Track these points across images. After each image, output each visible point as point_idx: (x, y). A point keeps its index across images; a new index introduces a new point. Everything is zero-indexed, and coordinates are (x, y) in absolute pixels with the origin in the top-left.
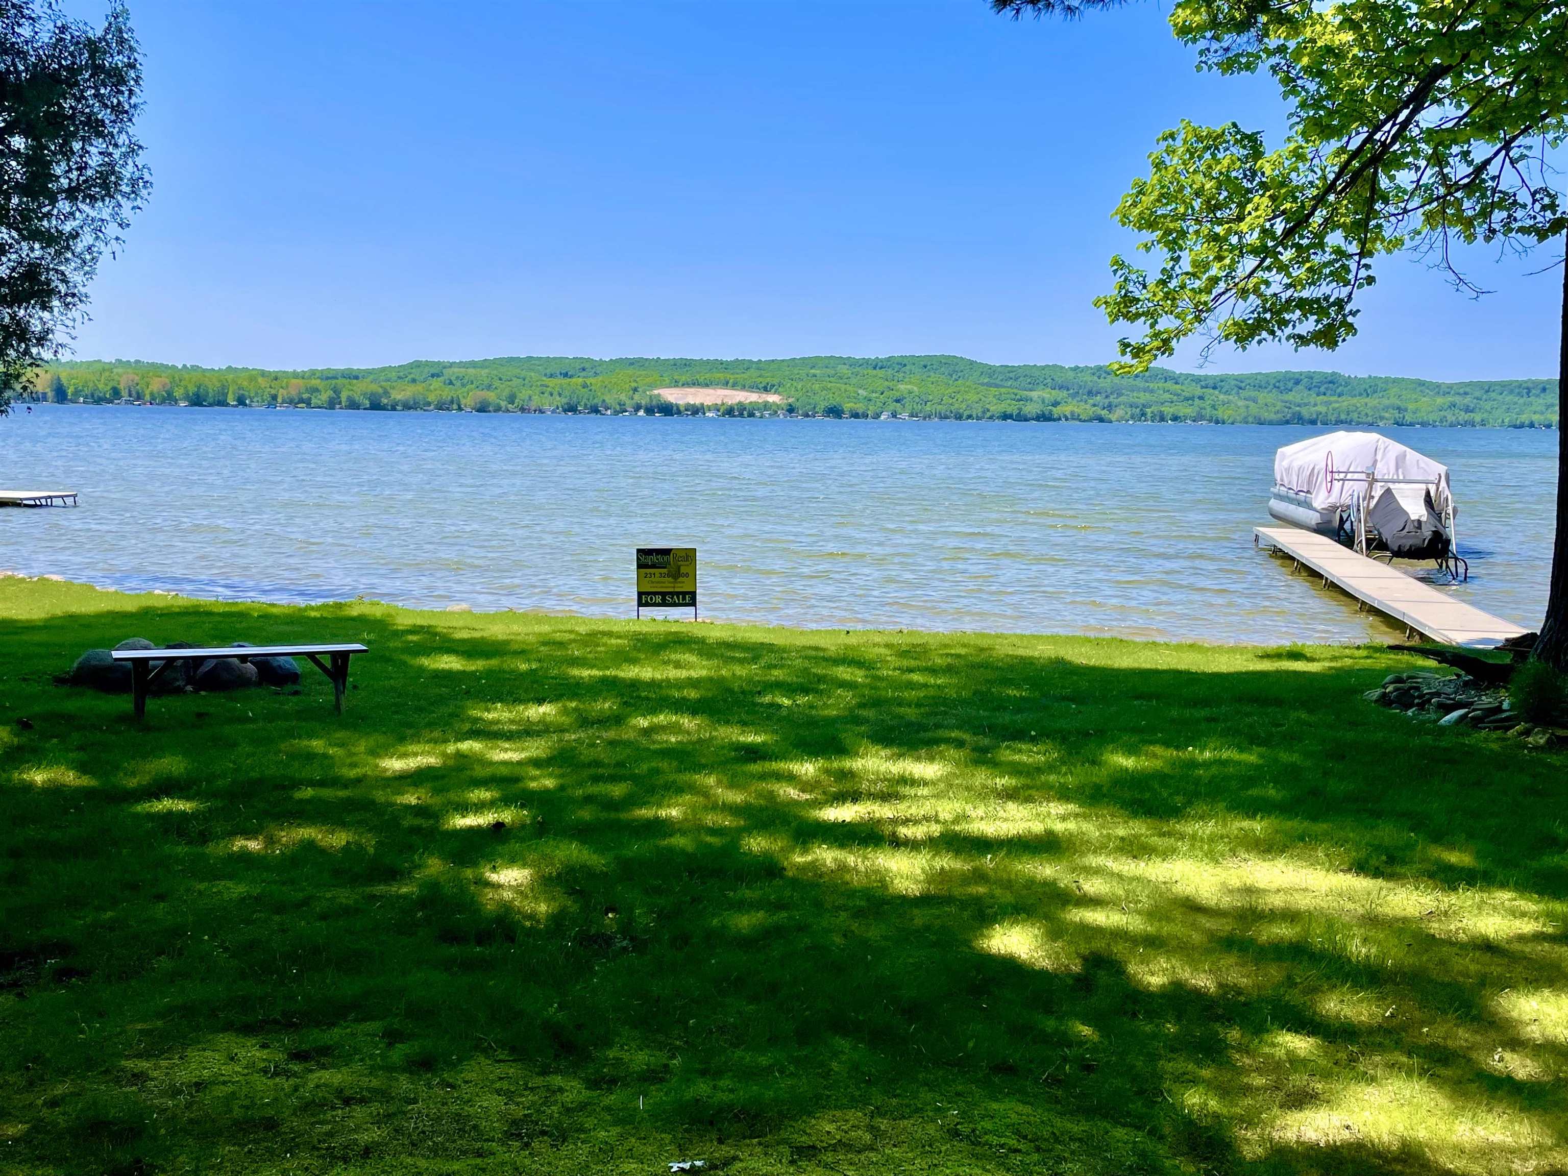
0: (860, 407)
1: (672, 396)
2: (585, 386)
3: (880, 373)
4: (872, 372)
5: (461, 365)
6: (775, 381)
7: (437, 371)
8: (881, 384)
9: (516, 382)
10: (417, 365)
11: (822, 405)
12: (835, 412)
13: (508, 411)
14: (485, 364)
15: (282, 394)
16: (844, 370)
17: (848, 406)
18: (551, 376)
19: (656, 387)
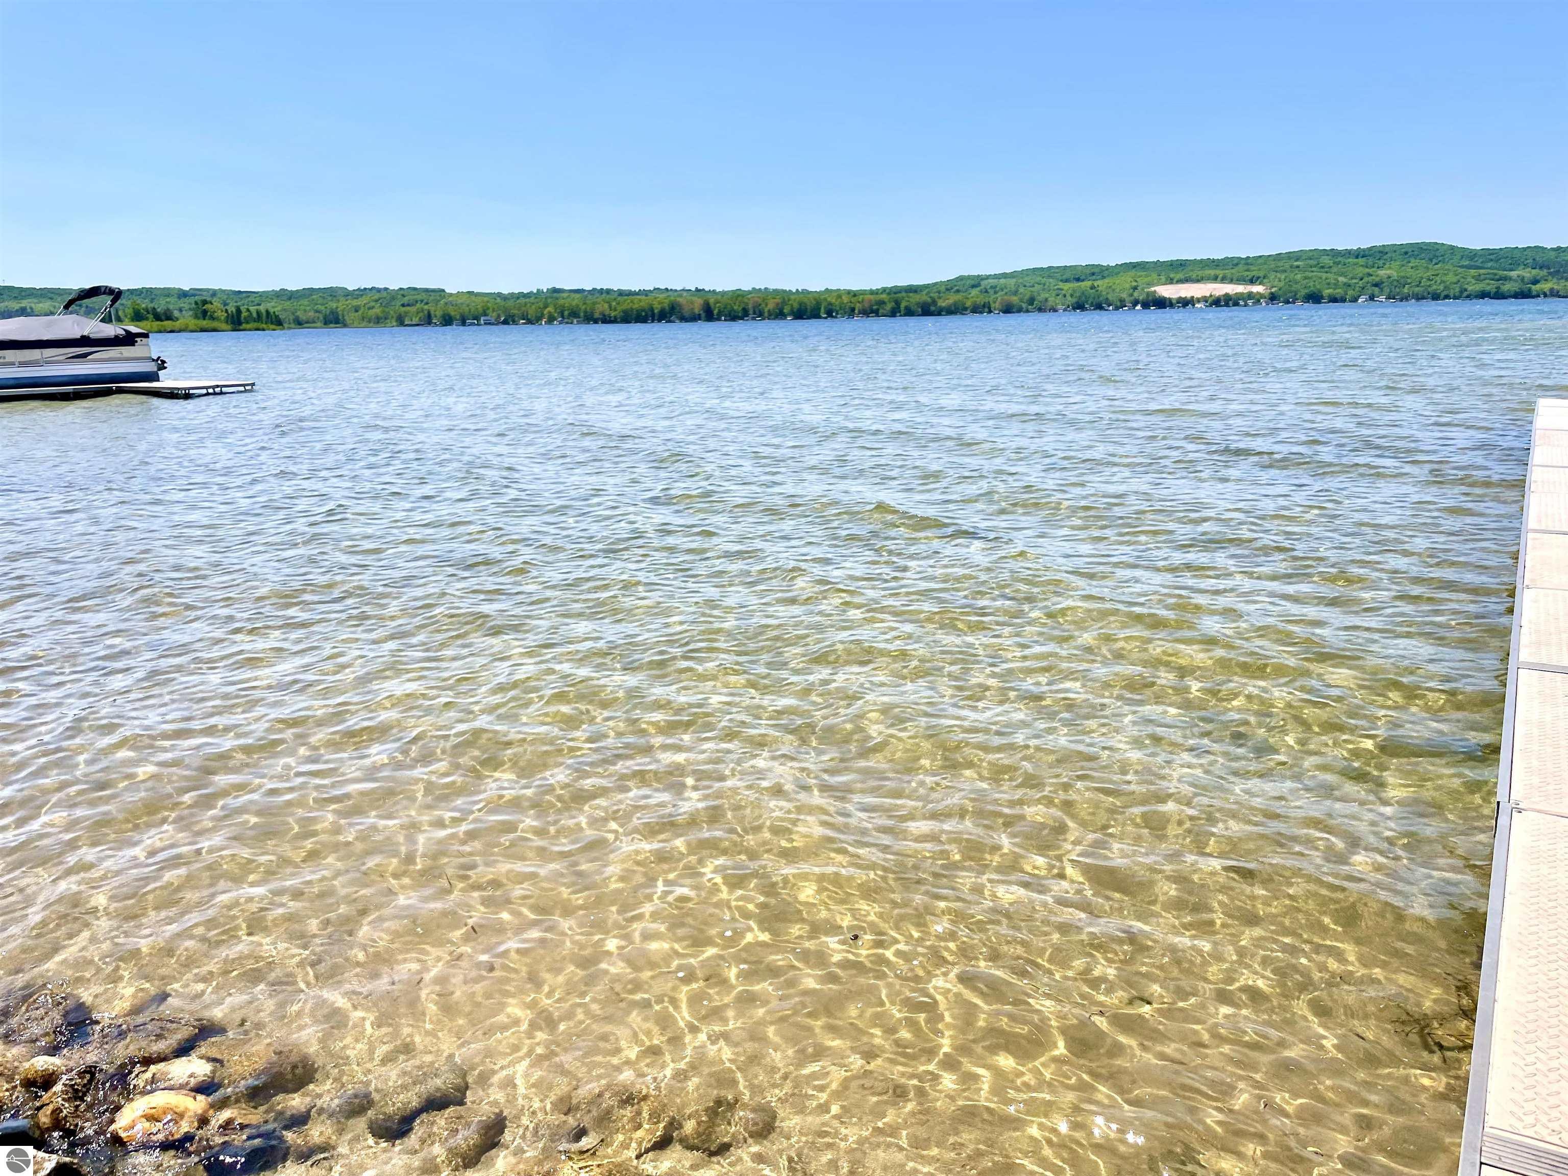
0: (1339, 292)
1: (1167, 291)
2: (1093, 287)
3: (1361, 261)
4: (1352, 260)
5: (996, 277)
6: (1261, 274)
7: (976, 282)
8: (1361, 271)
9: (1037, 287)
10: (961, 278)
11: (1303, 292)
12: (1314, 298)
13: (1027, 311)
14: (1013, 275)
15: (858, 307)
16: (1326, 260)
17: (1327, 292)
18: (1067, 281)
19: (1153, 285)
